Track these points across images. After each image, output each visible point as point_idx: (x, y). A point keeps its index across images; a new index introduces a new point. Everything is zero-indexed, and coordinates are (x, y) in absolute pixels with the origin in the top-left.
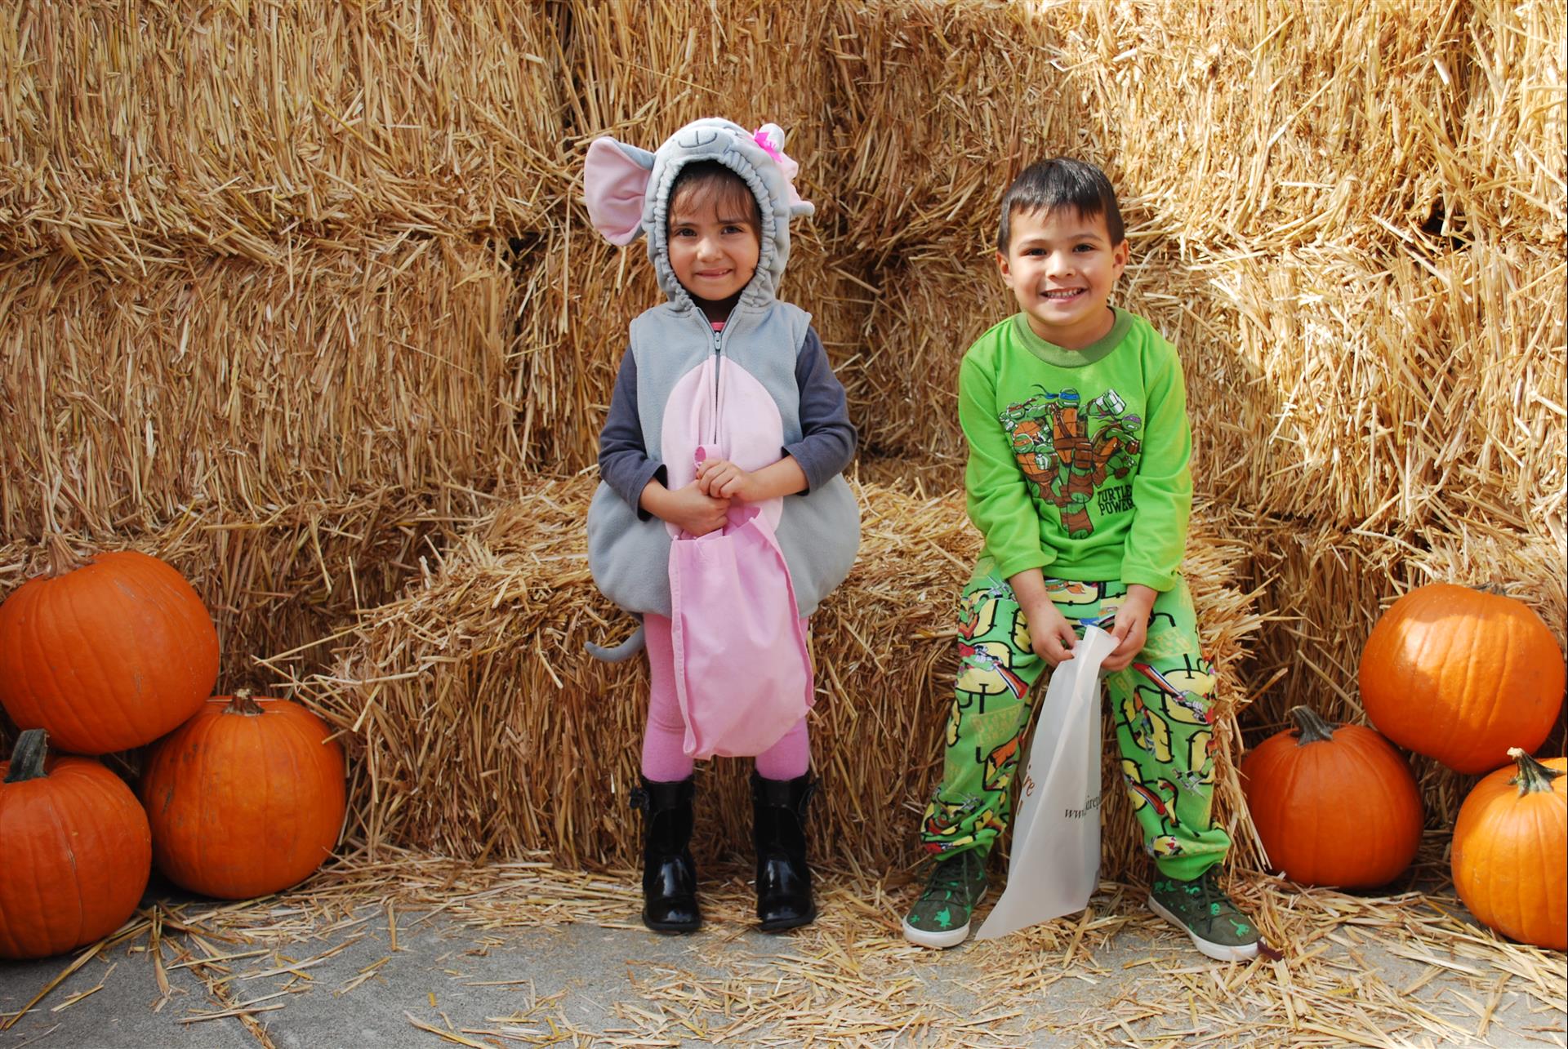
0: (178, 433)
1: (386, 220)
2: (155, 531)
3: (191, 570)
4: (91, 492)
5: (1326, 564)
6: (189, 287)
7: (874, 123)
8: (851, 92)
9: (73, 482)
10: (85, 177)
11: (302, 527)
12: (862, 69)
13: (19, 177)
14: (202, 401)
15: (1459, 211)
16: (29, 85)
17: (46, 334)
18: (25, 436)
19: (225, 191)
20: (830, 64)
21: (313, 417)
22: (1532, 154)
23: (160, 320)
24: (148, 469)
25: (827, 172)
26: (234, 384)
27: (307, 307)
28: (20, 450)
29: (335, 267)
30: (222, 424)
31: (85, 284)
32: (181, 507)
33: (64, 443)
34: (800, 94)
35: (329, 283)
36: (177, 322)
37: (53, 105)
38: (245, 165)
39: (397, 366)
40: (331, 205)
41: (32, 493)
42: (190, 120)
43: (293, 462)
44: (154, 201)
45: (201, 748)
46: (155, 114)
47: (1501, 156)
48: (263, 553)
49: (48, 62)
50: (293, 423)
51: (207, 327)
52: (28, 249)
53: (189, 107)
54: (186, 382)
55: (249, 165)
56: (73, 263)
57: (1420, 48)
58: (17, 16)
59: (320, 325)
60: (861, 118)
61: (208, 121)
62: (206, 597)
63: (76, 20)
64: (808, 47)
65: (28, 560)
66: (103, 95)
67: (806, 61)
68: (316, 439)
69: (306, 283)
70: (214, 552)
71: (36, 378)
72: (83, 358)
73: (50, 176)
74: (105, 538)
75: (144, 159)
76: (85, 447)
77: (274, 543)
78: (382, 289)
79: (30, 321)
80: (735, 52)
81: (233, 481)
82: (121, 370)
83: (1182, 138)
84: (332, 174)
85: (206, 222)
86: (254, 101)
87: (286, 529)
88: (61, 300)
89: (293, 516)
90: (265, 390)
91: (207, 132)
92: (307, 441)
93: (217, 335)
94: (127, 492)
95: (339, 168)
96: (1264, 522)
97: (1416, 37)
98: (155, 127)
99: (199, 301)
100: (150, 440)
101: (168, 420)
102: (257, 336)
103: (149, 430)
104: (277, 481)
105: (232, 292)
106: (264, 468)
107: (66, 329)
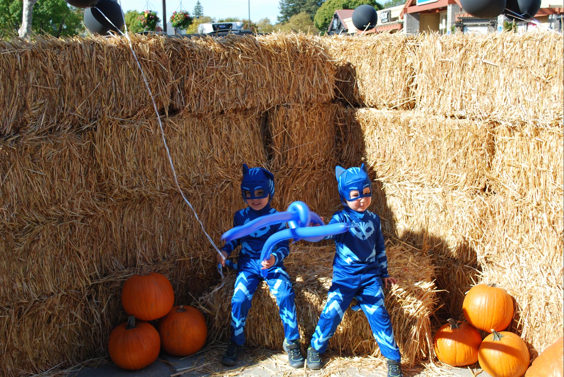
0: (168, 237)
1: (219, 179)
2: (162, 261)
4: (148, 253)
5: (460, 272)
6: (171, 201)
7: (348, 142)
8: (342, 134)
9: (143, 251)
11: (198, 258)
12: (345, 126)
13: (133, 182)
14: (174, 229)
15: (490, 186)
16: (135, 159)
17: (137, 215)
18: (132, 241)
20: (336, 126)
22: (507, 176)
23: (164, 210)
24: (161, 247)
25: (336, 154)
26: (181, 224)
28: (131, 244)
30: (178, 234)
31: (147, 204)
33: (141, 242)
34: (328, 133)
36: (168, 210)
37: (140, 163)
39: (221, 215)
40: (205, 178)
41: (134, 254)
43: (195, 242)
44: (163, 182)
47: (500, 174)
48: (188, 266)
49: (140, 153)
50: (195, 232)
51: (175, 210)
52: (134, 197)
54: (170, 224)
56: (144, 198)
57: (481, 145)
58: (132, 144)
60: (345, 140)
61: (176, 161)
63: (145, 142)
64: (330, 121)
65: (134, 271)
66: (151, 159)
67: (329, 125)
71: (135, 226)
72: (146, 221)
73: (140, 180)
74: (150, 265)
75: (161, 173)
76: (146, 242)
77: (191, 263)
78: (217, 197)
79: (134, 213)
80: (310, 126)
81: (181, 247)
82: (155, 223)
83: (425, 158)
86: (186, 154)
87: (194, 259)
88: (141, 207)
89: (195, 255)
90: (189, 224)
91: (176, 164)
93: (177, 212)
94: (156, 252)
95: (207, 168)
96: (446, 260)
97: (481, 143)
99: (173, 204)
100: (161, 239)
101: (165, 234)
102: (187, 212)
103: (161, 237)
104: (191, 247)
105: (181, 201)
106: (188, 244)
107: (142, 214)
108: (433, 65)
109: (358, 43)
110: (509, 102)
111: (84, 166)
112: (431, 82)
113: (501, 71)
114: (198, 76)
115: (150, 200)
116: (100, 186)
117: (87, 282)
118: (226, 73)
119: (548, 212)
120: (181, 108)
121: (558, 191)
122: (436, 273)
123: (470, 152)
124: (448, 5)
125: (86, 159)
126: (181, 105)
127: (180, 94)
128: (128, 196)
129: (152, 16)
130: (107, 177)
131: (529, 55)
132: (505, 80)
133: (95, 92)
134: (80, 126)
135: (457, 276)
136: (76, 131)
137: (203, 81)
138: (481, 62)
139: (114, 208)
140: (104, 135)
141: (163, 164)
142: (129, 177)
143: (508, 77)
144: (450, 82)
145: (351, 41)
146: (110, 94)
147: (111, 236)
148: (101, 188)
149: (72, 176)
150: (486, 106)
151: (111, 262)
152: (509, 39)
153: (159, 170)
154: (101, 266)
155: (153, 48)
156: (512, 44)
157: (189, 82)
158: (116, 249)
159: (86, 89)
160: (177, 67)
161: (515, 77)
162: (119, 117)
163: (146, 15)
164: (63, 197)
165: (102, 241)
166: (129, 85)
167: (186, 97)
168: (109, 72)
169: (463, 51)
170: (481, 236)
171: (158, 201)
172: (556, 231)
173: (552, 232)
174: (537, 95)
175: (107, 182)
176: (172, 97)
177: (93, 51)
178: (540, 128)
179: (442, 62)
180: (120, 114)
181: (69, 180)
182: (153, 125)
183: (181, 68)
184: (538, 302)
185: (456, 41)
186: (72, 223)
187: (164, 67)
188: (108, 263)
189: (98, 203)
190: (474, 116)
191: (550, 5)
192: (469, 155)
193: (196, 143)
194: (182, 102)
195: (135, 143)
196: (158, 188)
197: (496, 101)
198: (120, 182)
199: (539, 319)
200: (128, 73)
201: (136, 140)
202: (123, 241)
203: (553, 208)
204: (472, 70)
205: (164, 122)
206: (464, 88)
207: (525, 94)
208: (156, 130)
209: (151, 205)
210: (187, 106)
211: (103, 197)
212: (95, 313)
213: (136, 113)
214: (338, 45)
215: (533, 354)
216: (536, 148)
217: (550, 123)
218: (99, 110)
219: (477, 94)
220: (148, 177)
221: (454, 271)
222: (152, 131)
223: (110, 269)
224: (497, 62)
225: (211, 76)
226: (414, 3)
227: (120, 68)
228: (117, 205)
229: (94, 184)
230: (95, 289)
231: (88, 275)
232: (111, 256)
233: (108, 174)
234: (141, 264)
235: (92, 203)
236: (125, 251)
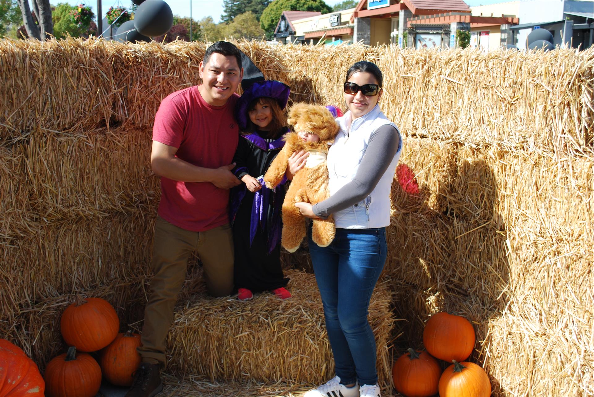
0: (107, 260)
2: (101, 287)
4: (84, 278)
5: (419, 299)
6: (111, 221)
9: (80, 275)
10: (85, 197)
11: (140, 283)
13: (69, 200)
14: (114, 251)
15: (452, 209)
16: (71, 175)
17: (74, 236)
18: (68, 264)
21: (142, 253)
23: (103, 230)
24: (99, 271)
26: (122, 246)
28: (67, 268)
30: (119, 256)
31: (84, 224)
33: (78, 265)
36: (107, 231)
37: (78, 180)
40: (149, 195)
41: (70, 279)
42: (112, 177)
43: (137, 266)
44: (103, 201)
46: (103, 177)
47: (462, 197)
48: (129, 291)
49: (77, 169)
50: (138, 254)
51: (115, 231)
52: (71, 216)
53: (112, 174)
54: (110, 246)
56: (81, 217)
57: (444, 166)
58: (69, 158)
61: (117, 177)
62: (114, 304)
63: (84, 157)
66: (90, 175)
71: (71, 249)
72: (83, 242)
74: (88, 290)
75: (100, 190)
76: (83, 266)
77: (132, 288)
79: (70, 234)
81: (121, 271)
82: (93, 245)
86: (129, 170)
87: (135, 284)
88: (78, 228)
89: (137, 280)
90: (130, 246)
91: (117, 180)
92: (141, 259)
93: (118, 233)
94: (94, 277)
95: (151, 185)
96: (404, 285)
99: (113, 224)
100: (100, 263)
101: (104, 257)
102: (128, 232)
103: (100, 260)
104: (133, 270)
105: (122, 221)
106: (129, 267)
107: (79, 235)
108: (395, 81)
109: (315, 54)
110: (473, 122)
111: (15, 182)
112: (392, 98)
113: (466, 90)
114: (143, 86)
115: (88, 219)
116: (32, 205)
117: (15, 311)
118: (173, 82)
119: (512, 238)
120: (124, 120)
121: (522, 216)
122: (394, 299)
123: (432, 173)
124: (400, 11)
125: (17, 174)
126: (124, 117)
127: (122, 105)
128: (63, 216)
129: (86, 11)
130: (40, 195)
131: (495, 75)
132: (469, 99)
133: (28, 101)
134: (10, 138)
135: (416, 303)
136: (5, 144)
137: (149, 91)
138: (445, 80)
139: (48, 228)
140: (38, 149)
141: (103, 181)
142: (65, 195)
143: (472, 96)
144: (412, 99)
145: (307, 51)
146: (45, 103)
147: (44, 259)
148: (34, 208)
150: (450, 126)
151: (44, 288)
152: (474, 57)
153: (98, 188)
154: (33, 293)
155: (93, 54)
156: (477, 62)
157: (133, 91)
158: (49, 274)
159: (18, 98)
160: (120, 75)
161: (479, 97)
162: (55, 129)
163: (80, 10)
165: (34, 265)
166: (67, 94)
167: (130, 108)
168: (44, 79)
169: (426, 67)
170: (442, 262)
171: (96, 221)
172: (520, 258)
173: (516, 258)
174: (502, 117)
175: (40, 200)
176: (114, 108)
177: (26, 55)
178: (505, 150)
179: (404, 78)
180: (56, 126)
182: (92, 138)
183: (124, 76)
184: (501, 332)
185: (419, 56)
187: (105, 76)
188: (40, 289)
189: (30, 223)
190: (436, 136)
191: (503, 15)
192: (430, 176)
193: (140, 159)
194: (125, 113)
195: (73, 158)
196: (98, 207)
197: (460, 121)
198: (55, 201)
199: (500, 349)
200: (66, 81)
201: (74, 154)
202: (57, 264)
203: (516, 234)
204: (436, 88)
205: (105, 134)
206: (427, 106)
207: (490, 114)
208: (96, 144)
209: (89, 225)
210: (131, 118)
211: (35, 216)
212: (25, 345)
213: (74, 124)
214: (294, 55)
215: (494, 385)
216: (500, 171)
217: (515, 145)
218: (33, 121)
219: (440, 113)
220: (87, 195)
221: (412, 297)
222: (91, 145)
223: (42, 296)
224: (461, 80)
225: (157, 85)
226: (365, 7)
227: (56, 75)
228: (51, 226)
229: (25, 203)
230: (25, 318)
231: (18, 303)
232: (44, 281)
233: (41, 192)
234: (77, 290)
235: (23, 224)
236: (59, 276)
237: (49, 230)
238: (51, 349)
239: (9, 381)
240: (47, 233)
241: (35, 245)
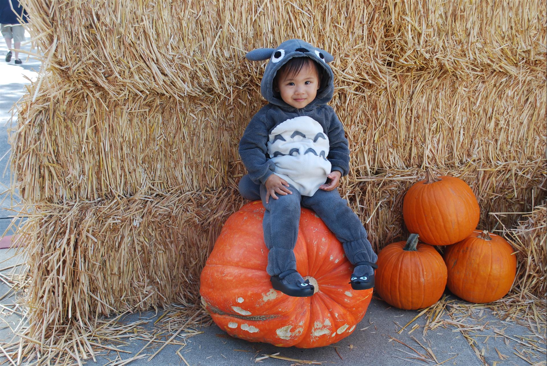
0: (471, 133)
2: (458, 167)
3: (469, 182)
4: (440, 152)
6: (483, 82)
9: (434, 147)
10: (455, 43)
11: (509, 171)
13: (434, 43)
14: (481, 123)
16: (441, 11)
17: (433, 96)
18: (421, 130)
19: (502, 49)
21: (519, 131)
23: (471, 94)
24: (460, 146)
26: (493, 118)
27: (523, 92)
28: (419, 135)
29: (536, 77)
30: (486, 131)
32: (468, 160)
33: (433, 134)
35: (532, 83)
36: (477, 94)
37: (449, 18)
38: (510, 39)
40: (539, 54)
41: (421, 150)
42: (493, 22)
43: (509, 147)
44: (477, 52)
45: (469, 249)
46: (482, 20)
48: (494, 179)
50: (511, 133)
51: (487, 97)
52: (433, 67)
53: (494, 18)
54: (476, 115)
55: (511, 39)
56: (446, 72)
59: (527, 98)
61: (500, 23)
65: (417, 174)
66: (465, 13)
68: (519, 140)
69: (524, 82)
70: (477, 177)
71: (428, 111)
72: (444, 105)
73: (444, 42)
74: (442, 168)
75: (476, 37)
76: (440, 136)
77: (498, 175)
79: (429, 91)
81: (487, 152)
82: (456, 110)
84: (540, 42)
85: (494, 60)
86: (517, 15)
87: (503, 171)
88: (440, 85)
89: (506, 166)
90: (503, 120)
91: (499, 27)
92: (515, 139)
93: (490, 99)
94: (451, 152)
95: (543, 40)
98: (481, 25)
99: (486, 87)
100: (462, 135)
101: (468, 129)
102: (504, 101)
104: (502, 153)
105: (498, 85)
106: (498, 148)
107: (440, 95)
111: (370, 8)
115: (454, 75)
116: (387, 43)
130: (399, 30)
139: (403, 78)
142: (430, 35)
147: (393, 120)
148: (388, 46)
149: (350, 22)
151: (388, 156)
153: (473, 33)
154: (374, 160)
158: (397, 139)
164: (334, 50)
165: (380, 125)
175: (397, 38)
181: (346, 27)
186: (343, 89)
188: (383, 156)
189: (382, 67)
198: (416, 41)
202: (408, 128)
209: (454, 83)
223: (385, 165)
228: (407, 76)
229: (379, 38)
230: (361, 189)
231: (355, 169)
232: (390, 147)
233: (400, 27)
234: (428, 165)
235: (373, 67)
236: (409, 144)
237: (404, 81)
238: (387, 233)
239: (331, 258)
240: (401, 86)
241: (385, 99)
